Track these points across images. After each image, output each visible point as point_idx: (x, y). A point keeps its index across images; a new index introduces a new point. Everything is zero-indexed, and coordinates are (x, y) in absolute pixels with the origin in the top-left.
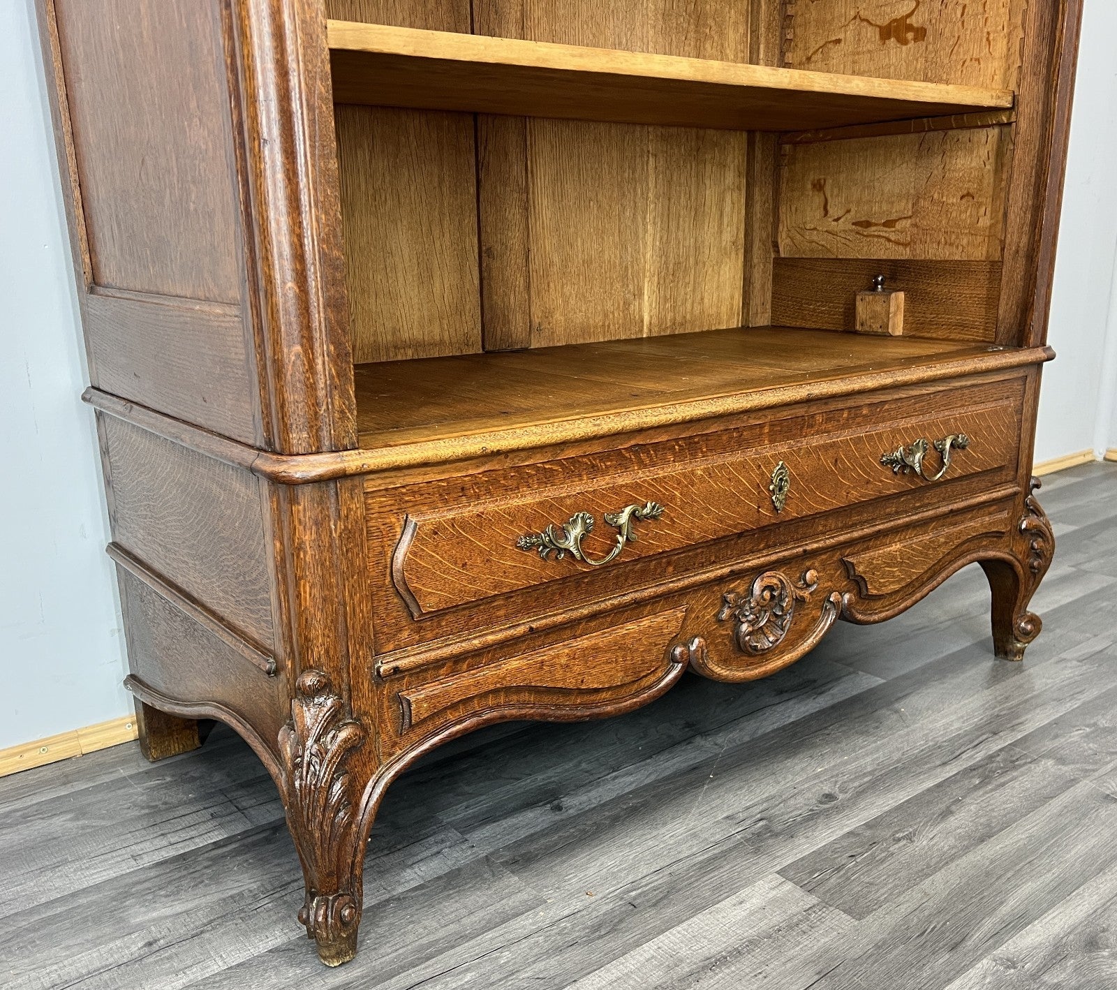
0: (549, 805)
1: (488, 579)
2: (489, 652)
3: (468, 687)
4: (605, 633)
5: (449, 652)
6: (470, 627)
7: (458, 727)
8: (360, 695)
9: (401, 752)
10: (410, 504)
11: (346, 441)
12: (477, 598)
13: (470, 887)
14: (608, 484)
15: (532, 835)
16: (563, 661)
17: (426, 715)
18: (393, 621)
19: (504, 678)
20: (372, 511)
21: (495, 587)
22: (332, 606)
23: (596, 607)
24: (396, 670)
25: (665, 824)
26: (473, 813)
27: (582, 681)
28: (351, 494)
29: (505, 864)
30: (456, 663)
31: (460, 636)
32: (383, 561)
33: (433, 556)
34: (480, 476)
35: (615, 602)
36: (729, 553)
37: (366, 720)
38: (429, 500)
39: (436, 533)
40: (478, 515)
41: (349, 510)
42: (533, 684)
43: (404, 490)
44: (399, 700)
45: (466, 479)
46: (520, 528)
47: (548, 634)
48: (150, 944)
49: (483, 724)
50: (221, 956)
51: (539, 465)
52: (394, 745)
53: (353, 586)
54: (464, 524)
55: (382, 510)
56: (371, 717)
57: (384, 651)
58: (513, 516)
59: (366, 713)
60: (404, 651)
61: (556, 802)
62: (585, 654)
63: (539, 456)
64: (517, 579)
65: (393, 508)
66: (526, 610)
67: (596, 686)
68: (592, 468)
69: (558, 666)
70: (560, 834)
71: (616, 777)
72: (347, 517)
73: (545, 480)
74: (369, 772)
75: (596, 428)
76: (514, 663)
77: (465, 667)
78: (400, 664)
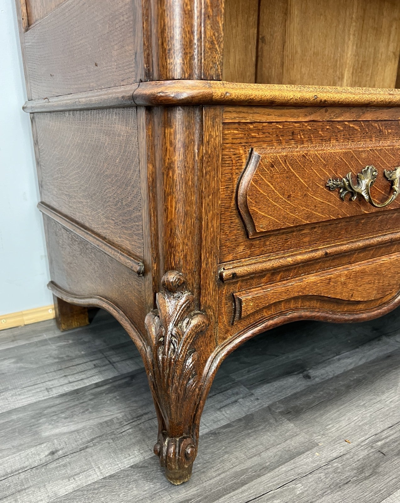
0: (301, 375)
1: (304, 210)
2: (295, 268)
3: (281, 293)
4: (369, 262)
5: (271, 265)
6: (285, 249)
7: (271, 322)
8: (207, 293)
9: (231, 337)
10: (255, 140)
11: (212, 72)
12: (295, 225)
13: (262, 429)
14: (389, 146)
15: (295, 394)
16: (343, 279)
17: (252, 311)
18: (234, 237)
19: (305, 289)
20: (227, 141)
21: (308, 217)
22: (191, 219)
23: (367, 242)
24: (234, 275)
25: (383, 393)
26: (254, 375)
27: (352, 296)
28: (213, 123)
29: (282, 413)
30: (273, 274)
31: (277, 254)
32: (231, 186)
33: (268, 186)
34: (306, 124)
35: (379, 239)
37: (210, 313)
38: (268, 139)
39: (273, 166)
40: (303, 156)
41: (210, 135)
42: (322, 295)
43: (251, 127)
44: (233, 298)
45: (296, 125)
46: (330, 171)
47: (334, 259)
48: (53, 453)
49: (287, 321)
50: (99, 468)
51: (346, 123)
52: (227, 332)
53: (208, 204)
54: (293, 162)
55: (234, 141)
56: (213, 310)
57: (226, 260)
58: (328, 160)
59: (210, 307)
60: (240, 262)
61: (305, 373)
63: (348, 115)
64: (322, 213)
65: (242, 141)
66: (322, 239)
67: (359, 299)
68: (380, 132)
69: (339, 283)
70: (315, 395)
71: (339, 359)
72: (208, 142)
73: (348, 137)
74: (209, 351)
75: (391, 96)
76: (312, 278)
77: (278, 278)
78: (239, 271)
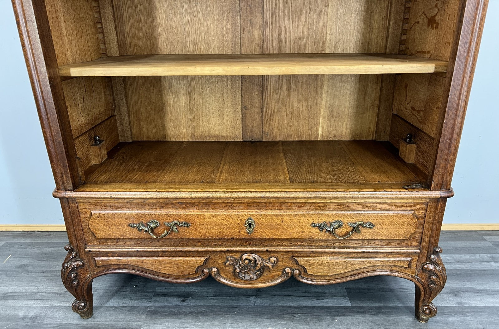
1: (119, 233)
3: (115, 261)
4: (170, 258)
7: (114, 271)
8: (82, 254)
9: (97, 272)
10: (92, 208)
11: (69, 188)
12: (116, 238)
13: (133, 313)
14: (166, 213)
18: (90, 237)
19: (128, 262)
21: (122, 236)
27: (160, 270)
28: (72, 203)
29: (149, 311)
30: (113, 254)
32: (85, 222)
33: (98, 224)
36: (229, 243)
39: (99, 217)
40: (113, 215)
43: (90, 204)
44: (94, 259)
45: (111, 203)
46: (129, 221)
51: (139, 203)
52: (94, 270)
53: (76, 226)
54: (108, 217)
55: (83, 208)
56: (86, 261)
57: (88, 245)
58: (127, 217)
59: (84, 259)
60: (94, 247)
61: (186, 299)
62: (160, 263)
63: (137, 200)
64: (130, 235)
65: (87, 208)
67: (166, 273)
68: (161, 207)
70: (173, 309)
72: (72, 208)
76: (133, 259)
77: (116, 255)
78: (91, 250)
